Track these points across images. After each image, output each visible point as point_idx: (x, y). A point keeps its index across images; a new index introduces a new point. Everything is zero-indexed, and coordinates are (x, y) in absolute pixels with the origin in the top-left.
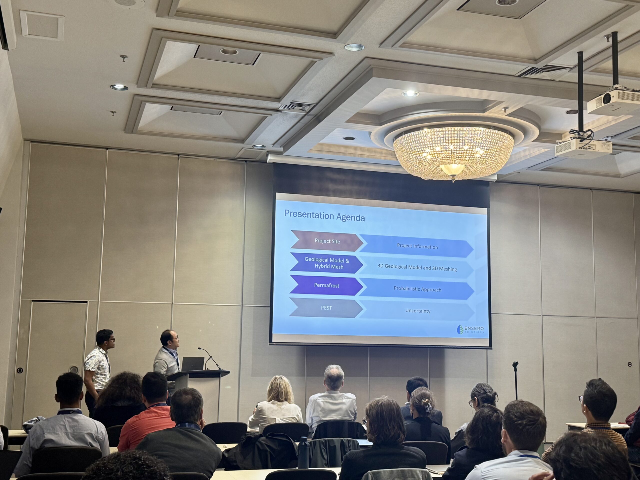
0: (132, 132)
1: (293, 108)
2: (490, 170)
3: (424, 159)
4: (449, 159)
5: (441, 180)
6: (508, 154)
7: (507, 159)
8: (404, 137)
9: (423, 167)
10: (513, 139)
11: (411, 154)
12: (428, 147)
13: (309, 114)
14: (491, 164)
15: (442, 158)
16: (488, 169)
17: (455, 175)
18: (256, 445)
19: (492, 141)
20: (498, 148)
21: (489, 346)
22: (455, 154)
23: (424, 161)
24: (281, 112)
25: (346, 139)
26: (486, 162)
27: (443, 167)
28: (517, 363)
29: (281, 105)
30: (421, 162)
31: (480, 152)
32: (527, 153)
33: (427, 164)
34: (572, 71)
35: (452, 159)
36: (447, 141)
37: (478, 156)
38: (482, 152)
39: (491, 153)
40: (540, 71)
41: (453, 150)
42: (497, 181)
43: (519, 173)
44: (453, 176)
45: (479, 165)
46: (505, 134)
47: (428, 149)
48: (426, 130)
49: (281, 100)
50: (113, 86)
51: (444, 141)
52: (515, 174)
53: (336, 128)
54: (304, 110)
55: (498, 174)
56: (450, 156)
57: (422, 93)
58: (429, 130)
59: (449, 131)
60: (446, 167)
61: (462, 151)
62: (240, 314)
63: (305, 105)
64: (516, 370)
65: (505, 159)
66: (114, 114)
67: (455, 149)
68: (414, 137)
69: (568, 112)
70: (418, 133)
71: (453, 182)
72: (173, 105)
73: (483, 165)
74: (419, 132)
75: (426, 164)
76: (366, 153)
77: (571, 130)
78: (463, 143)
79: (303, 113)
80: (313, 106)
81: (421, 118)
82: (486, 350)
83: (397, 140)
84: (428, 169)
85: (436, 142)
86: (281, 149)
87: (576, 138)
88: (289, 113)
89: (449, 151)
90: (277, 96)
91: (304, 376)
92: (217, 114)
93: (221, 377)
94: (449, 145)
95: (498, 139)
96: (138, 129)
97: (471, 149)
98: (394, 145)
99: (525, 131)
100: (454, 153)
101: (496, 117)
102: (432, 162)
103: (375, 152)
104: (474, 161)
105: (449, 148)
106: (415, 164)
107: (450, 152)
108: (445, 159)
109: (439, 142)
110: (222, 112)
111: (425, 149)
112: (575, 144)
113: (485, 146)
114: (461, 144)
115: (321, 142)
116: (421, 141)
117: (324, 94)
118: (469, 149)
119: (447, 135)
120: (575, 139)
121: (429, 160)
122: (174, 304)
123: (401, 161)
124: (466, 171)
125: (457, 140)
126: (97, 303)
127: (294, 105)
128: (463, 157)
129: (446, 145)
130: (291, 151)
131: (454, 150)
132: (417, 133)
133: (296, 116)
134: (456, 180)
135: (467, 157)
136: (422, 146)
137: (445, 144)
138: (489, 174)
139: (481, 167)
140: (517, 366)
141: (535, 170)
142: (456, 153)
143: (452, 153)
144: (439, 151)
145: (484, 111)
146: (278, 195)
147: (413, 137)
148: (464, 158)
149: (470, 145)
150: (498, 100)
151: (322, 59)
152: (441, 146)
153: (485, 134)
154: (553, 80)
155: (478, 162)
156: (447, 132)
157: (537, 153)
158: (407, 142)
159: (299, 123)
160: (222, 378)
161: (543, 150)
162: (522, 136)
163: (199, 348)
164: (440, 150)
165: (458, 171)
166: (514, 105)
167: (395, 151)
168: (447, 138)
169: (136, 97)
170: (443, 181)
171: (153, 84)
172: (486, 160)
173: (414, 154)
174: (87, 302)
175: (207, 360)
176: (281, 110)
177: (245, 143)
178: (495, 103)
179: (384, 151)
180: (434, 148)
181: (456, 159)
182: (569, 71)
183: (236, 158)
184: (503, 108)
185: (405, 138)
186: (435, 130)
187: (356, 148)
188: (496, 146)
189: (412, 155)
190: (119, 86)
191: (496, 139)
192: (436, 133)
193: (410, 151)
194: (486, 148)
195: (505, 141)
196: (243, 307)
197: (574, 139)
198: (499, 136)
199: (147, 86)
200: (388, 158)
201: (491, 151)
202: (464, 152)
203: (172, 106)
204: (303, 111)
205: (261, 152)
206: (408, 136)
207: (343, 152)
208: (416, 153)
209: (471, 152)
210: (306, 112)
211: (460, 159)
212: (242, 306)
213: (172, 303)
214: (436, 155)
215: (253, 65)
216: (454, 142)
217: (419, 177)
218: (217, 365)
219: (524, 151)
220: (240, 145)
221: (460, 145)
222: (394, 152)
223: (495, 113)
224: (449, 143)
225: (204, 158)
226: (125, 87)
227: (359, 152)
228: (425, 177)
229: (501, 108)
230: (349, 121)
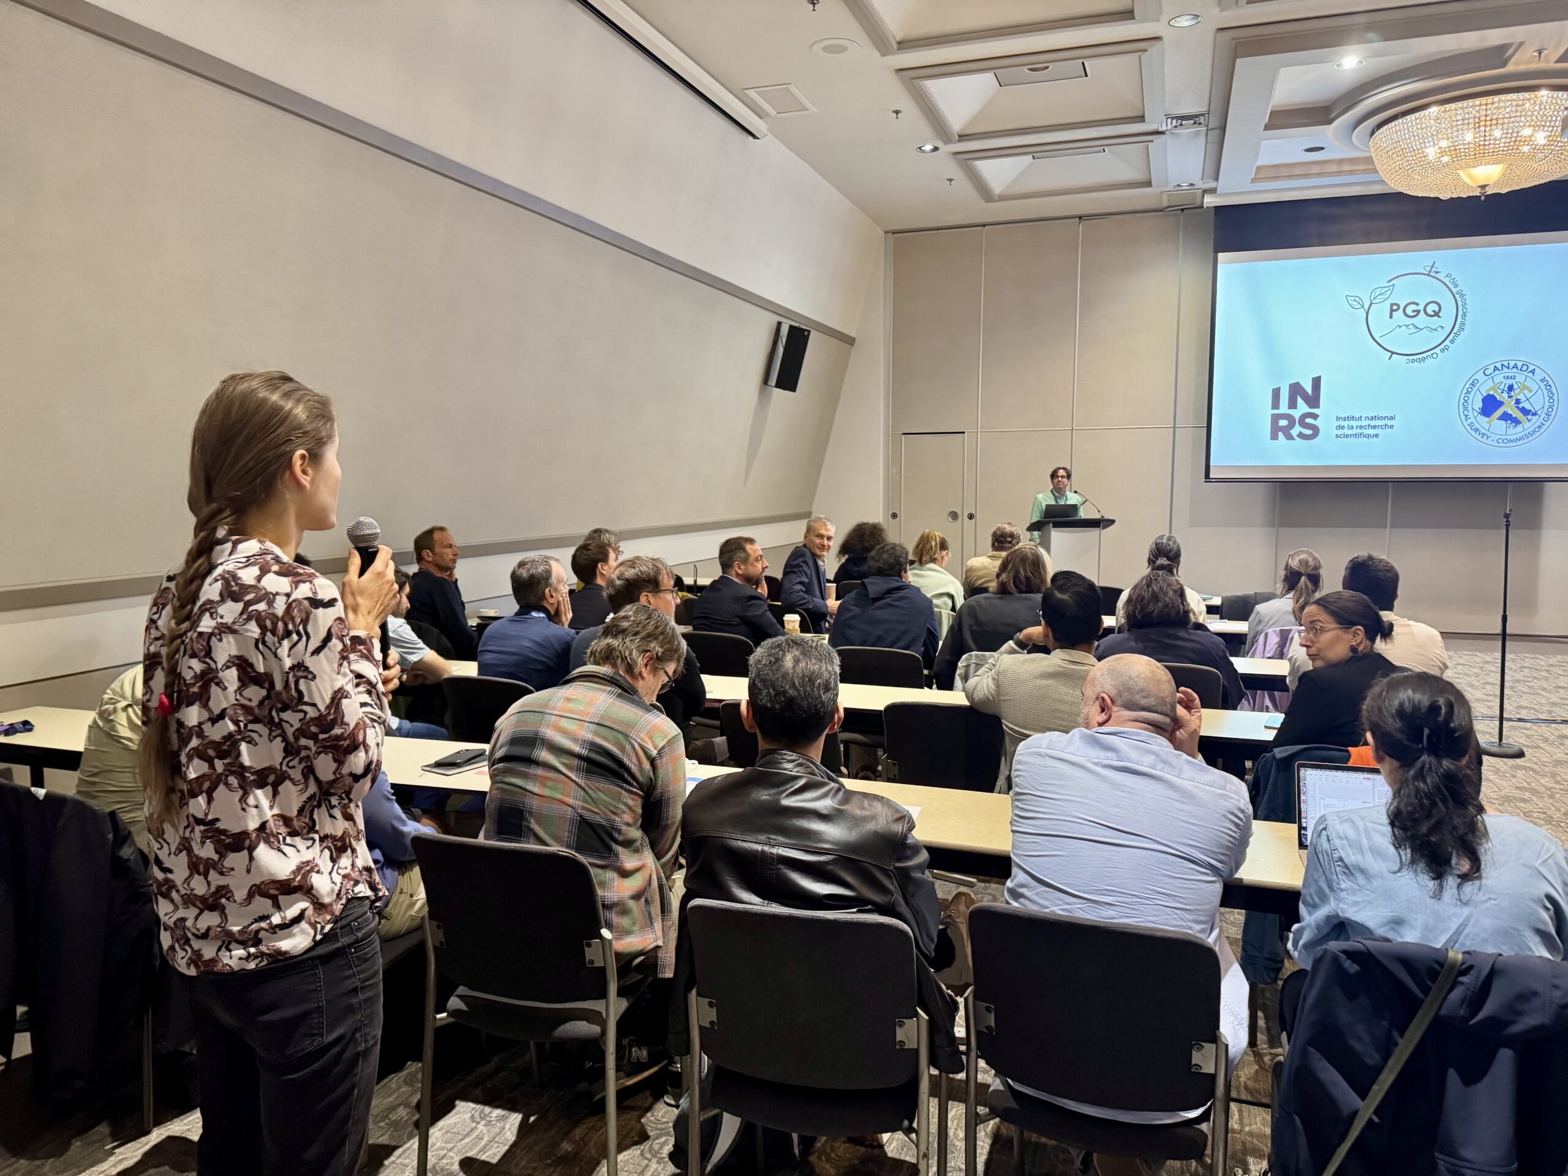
0: (993, 200)
1: (1181, 125)
13: (1210, 127)
17: (1485, 186)
24: (1165, 134)
25: (1306, 151)
27: (1460, 172)
29: (1154, 124)
44: (1483, 187)
49: (1144, 118)
50: (920, 147)
54: (1200, 124)
57: (1370, 59)
62: (1171, 440)
63: (1197, 116)
66: (952, 181)
79: (1203, 129)
80: (1206, 115)
81: (1389, 100)
88: (1181, 133)
90: (1141, 114)
91: (1275, 527)
96: (998, 194)
117: (1207, 95)
126: (977, 432)
127: (1178, 120)
132: (1393, 124)
133: (1196, 134)
134: (1489, 193)
145: (1504, 64)
146: (1220, 255)
150: (1519, 40)
151: (1146, 50)
159: (1209, 143)
160: (1105, 528)
165: (1493, 176)
166: (1553, 42)
169: (955, 156)
171: (960, 136)
174: (965, 433)
176: (1163, 131)
177: (1153, 186)
178: (1514, 46)
183: (1164, 208)
184: (1534, 53)
190: (928, 147)
199: (955, 140)
203: (1030, 155)
205: (1191, 193)
206: (1382, 132)
210: (1205, 125)
212: (1175, 427)
215: (1086, 76)
218: (1098, 512)
220: (1151, 190)
223: (1527, 63)
225: (1115, 217)
226: (933, 146)
228: (1444, 196)
229: (1529, 52)
230: (1267, 127)
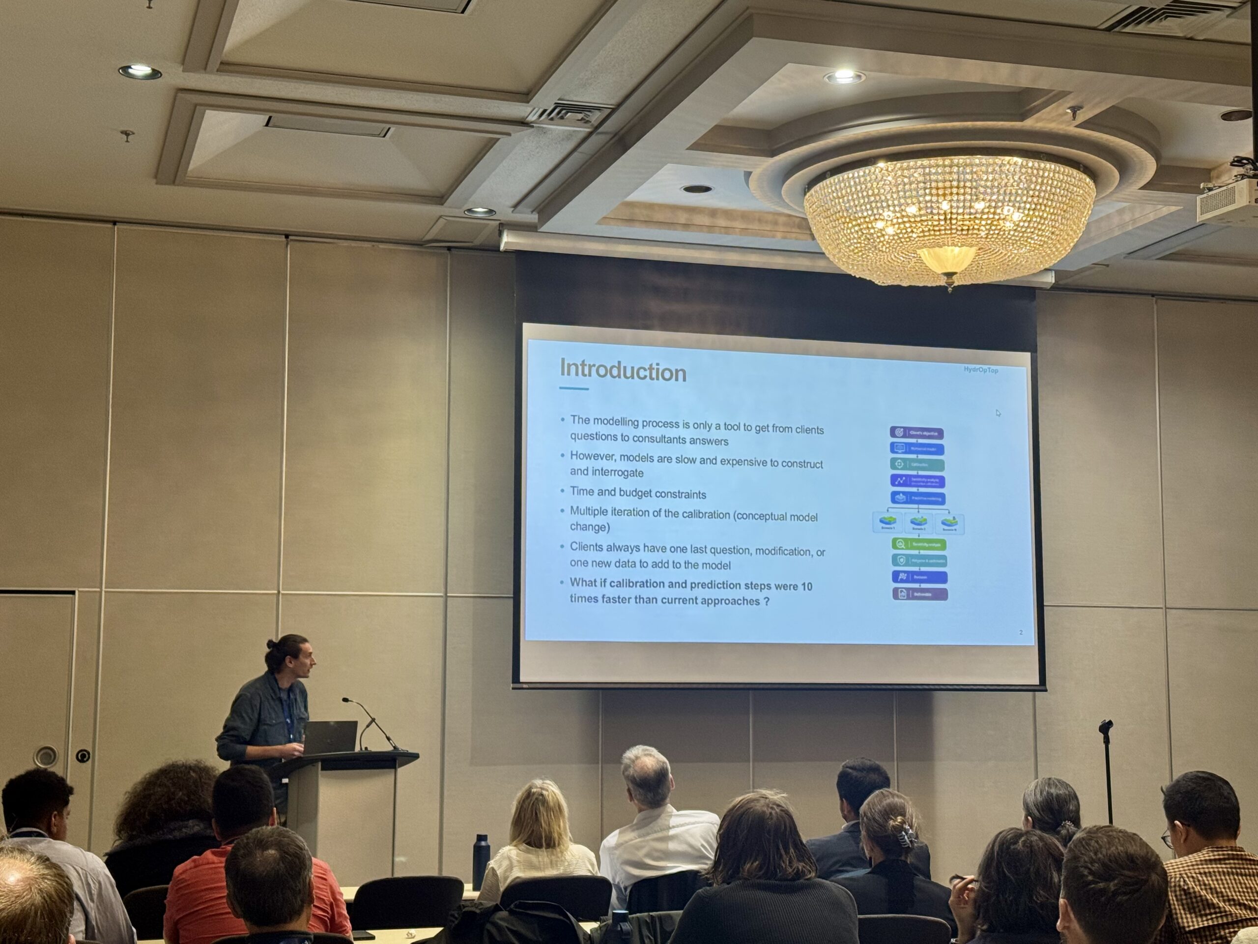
0: (174, 183)
1: (562, 118)
2: (1039, 261)
3: (879, 234)
4: (940, 235)
5: (921, 285)
6: (1081, 222)
7: (1078, 231)
8: (831, 183)
9: (877, 254)
10: (1093, 184)
11: (848, 223)
12: (889, 206)
13: (600, 130)
14: (1040, 245)
15: (923, 231)
16: (1034, 257)
17: (954, 273)
18: (485, 932)
19: (1044, 188)
20: (1058, 205)
21: (1038, 684)
22: (954, 222)
23: (878, 240)
24: (533, 127)
25: (690, 189)
26: (1029, 240)
27: (924, 253)
28: (1110, 724)
29: (532, 109)
30: (872, 241)
31: (1012, 216)
32: (1127, 217)
33: (886, 248)
34: (1234, 15)
35: (946, 234)
36: (934, 191)
37: (1009, 225)
38: (1017, 216)
39: (1041, 217)
40: (1158, 17)
41: (949, 211)
42: (1055, 288)
43: (1107, 266)
44: (950, 275)
45: (1011, 247)
46: (1075, 172)
47: (889, 210)
48: (881, 164)
49: (531, 100)
50: (125, 69)
51: (927, 191)
52: (1098, 268)
53: (666, 164)
54: (588, 122)
55: (1056, 272)
56: (943, 228)
57: (873, 74)
58: (891, 165)
59: (938, 166)
60: (932, 254)
61: (970, 214)
62: (441, 618)
63: (590, 109)
64: (1107, 741)
65: (1075, 232)
66: (130, 137)
67: (954, 211)
68: (855, 182)
69: (1227, 117)
70: (864, 172)
71: (950, 289)
72: (271, 114)
73: (1022, 248)
74: (867, 170)
75: (884, 247)
76: (739, 224)
77: (1236, 159)
78: (971, 194)
79: (585, 130)
80: (609, 110)
81: (869, 137)
82: (1031, 693)
83: (812, 191)
84: (889, 259)
85: (908, 194)
86: (534, 218)
87: (1249, 177)
88: (549, 130)
89: (939, 214)
90: (523, 88)
91: (598, 763)
92: (378, 135)
93: (401, 766)
94: (940, 201)
95: (1057, 185)
96: (189, 173)
97: (992, 210)
98: (806, 204)
99: (1123, 164)
100: (951, 219)
101: (1053, 131)
102: (899, 241)
103: (760, 220)
104: (999, 237)
105: (938, 207)
106: (857, 248)
107: (942, 217)
108: (930, 235)
109: (914, 193)
110: (389, 129)
111: (881, 211)
112: (1246, 191)
113: (1025, 202)
114: (969, 197)
115: (632, 198)
116: (870, 192)
117: (636, 80)
118: (986, 210)
119: (933, 177)
120: (1246, 181)
121: (891, 238)
122: (283, 594)
123: (824, 243)
124: (981, 262)
125: (958, 187)
126: (98, 594)
127: (563, 109)
128: (974, 229)
129: (931, 201)
130: (557, 223)
131: (951, 213)
132: (861, 172)
133: (569, 136)
134: (956, 284)
135: (982, 228)
136: (874, 205)
137: (928, 198)
138: (1035, 269)
139: (1016, 252)
140: (1111, 730)
141: (1145, 259)
142: (956, 219)
143: (945, 219)
144: (915, 216)
145: (1023, 117)
146: (527, 326)
147: (852, 183)
148: (975, 232)
149: (990, 200)
150: (1058, 88)
152: (920, 203)
153: (1027, 172)
154: (1191, 39)
155: (1010, 241)
156: (933, 170)
157: (1152, 217)
158: (838, 195)
159: (576, 154)
160: (400, 770)
161: (1165, 210)
162: (1114, 176)
163: (345, 700)
164: (918, 214)
165: (963, 262)
166: (1097, 100)
167: (809, 217)
168: (934, 184)
169: (180, 95)
170: (925, 287)
171: (222, 63)
172: (1029, 235)
173: (854, 223)
174: (73, 593)
175: (365, 726)
176: (532, 122)
177: (446, 204)
178: (1051, 95)
179: (782, 220)
180: (903, 207)
181: (955, 233)
182: (1228, 16)
183: (425, 242)
184: (1069, 108)
185: (832, 187)
186: (905, 164)
187: (713, 213)
188: (1052, 201)
189: (850, 225)
190: (140, 70)
191: (1052, 183)
192: (906, 173)
193: (846, 218)
194: (1028, 206)
195: (1075, 189)
196: (449, 599)
197: (1242, 179)
198: (1059, 177)
199: (208, 68)
200: (794, 235)
201: (1041, 214)
202: (975, 217)
203: (267, 118)
204: (585, 123)
205: (488, 224)
206: (839, 180)
207: (683, 221)
208: (859, 221)
209: (991, 216)
210: (592, 125)
211: (967, 235)
212: (447, 597)
213: (279, 592)
214: (908, 225)
215: (463, 12)
216: (951, 194)
217: (868, 279)
218: (389, 739)
219: (1121, 212)
220: (434, 210)
221: (964, 201)
222: (806, 220)
223: (1052, 120)
224: (938, 195)
225: (347, 243)
226: (153, 70)
227: (722, 222)
228: (881, 280)
229: (1063, 107)
230: (696, 146)
